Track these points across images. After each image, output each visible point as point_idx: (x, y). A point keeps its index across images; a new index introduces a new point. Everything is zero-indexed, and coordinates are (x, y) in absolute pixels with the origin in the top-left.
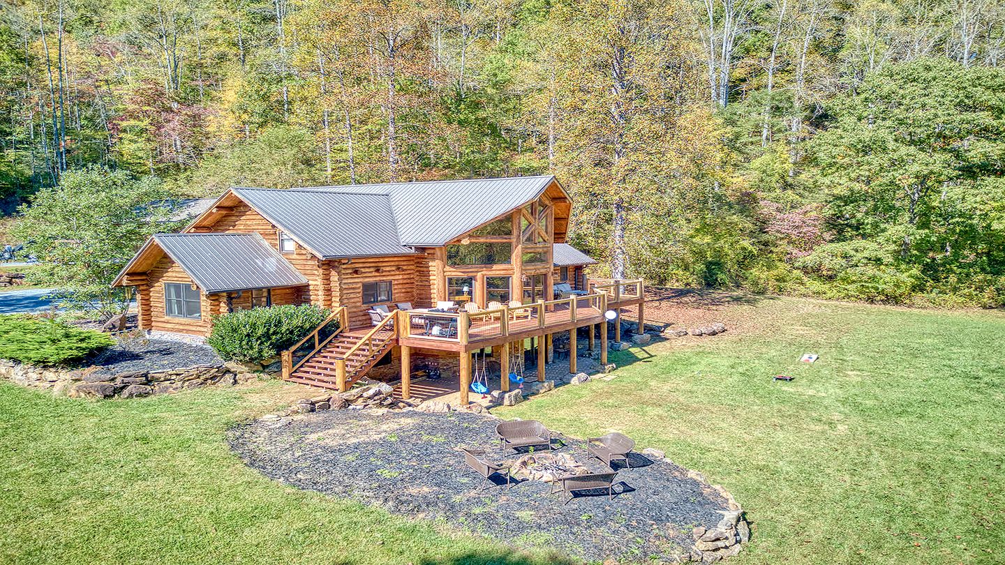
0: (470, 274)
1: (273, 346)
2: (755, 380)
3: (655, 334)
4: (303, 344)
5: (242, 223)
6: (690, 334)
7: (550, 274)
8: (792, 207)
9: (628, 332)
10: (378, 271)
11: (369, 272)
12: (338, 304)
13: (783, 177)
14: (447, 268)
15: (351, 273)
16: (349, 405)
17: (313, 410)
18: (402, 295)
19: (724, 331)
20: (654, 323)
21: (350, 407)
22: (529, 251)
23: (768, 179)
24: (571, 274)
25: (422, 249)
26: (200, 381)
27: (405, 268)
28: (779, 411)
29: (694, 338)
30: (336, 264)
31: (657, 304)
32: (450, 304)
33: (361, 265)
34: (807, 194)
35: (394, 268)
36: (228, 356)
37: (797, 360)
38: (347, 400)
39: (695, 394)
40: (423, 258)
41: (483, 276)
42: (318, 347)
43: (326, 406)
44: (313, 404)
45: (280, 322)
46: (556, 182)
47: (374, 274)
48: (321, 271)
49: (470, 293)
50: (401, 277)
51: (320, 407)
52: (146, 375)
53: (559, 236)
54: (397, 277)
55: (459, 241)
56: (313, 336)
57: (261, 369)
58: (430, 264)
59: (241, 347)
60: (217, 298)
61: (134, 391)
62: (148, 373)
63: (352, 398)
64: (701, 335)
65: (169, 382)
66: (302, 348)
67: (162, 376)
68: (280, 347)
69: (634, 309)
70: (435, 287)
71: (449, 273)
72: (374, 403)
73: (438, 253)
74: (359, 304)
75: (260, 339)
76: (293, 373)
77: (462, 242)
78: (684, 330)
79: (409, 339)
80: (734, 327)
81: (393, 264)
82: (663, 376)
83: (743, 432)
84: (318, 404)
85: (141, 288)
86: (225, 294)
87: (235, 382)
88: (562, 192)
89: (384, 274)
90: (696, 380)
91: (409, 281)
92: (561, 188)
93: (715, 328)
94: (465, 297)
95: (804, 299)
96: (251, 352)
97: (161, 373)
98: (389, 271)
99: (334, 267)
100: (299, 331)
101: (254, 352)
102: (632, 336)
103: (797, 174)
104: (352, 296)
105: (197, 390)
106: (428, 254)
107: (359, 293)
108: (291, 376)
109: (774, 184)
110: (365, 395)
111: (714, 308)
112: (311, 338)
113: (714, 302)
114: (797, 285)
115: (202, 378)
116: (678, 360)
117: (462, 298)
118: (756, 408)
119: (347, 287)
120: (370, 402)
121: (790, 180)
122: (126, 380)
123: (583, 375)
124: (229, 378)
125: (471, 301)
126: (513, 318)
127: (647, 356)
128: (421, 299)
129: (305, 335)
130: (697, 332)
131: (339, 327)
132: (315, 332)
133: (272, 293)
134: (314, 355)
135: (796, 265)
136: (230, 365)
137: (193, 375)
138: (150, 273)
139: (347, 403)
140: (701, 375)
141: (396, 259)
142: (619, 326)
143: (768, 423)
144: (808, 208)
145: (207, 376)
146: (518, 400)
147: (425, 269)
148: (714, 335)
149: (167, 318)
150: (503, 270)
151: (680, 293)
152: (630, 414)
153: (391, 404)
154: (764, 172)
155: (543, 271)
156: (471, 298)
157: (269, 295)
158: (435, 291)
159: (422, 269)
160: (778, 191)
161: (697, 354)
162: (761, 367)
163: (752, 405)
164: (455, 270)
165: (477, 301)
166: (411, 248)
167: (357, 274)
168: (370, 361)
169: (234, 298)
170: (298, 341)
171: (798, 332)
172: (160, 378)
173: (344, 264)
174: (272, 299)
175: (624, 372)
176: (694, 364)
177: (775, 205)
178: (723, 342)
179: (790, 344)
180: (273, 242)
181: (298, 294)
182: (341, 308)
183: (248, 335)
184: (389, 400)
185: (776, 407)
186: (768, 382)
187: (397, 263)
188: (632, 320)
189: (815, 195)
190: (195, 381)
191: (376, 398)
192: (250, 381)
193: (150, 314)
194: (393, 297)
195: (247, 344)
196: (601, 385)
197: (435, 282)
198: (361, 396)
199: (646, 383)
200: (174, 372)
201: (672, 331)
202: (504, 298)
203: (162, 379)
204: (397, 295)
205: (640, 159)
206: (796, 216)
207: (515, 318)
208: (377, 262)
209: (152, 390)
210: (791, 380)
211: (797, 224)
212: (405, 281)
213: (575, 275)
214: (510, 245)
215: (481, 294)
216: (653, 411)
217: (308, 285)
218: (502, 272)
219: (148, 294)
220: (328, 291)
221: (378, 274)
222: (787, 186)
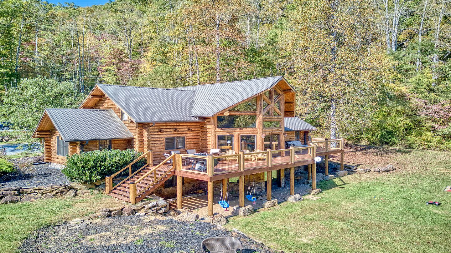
0: (231, 133)
1: (99, 174)
2: (413, 203)
3: (350, 170)
4: (121, 173)
5: (106, 104)
6: (372, 171)
7: (282, 134)
8: (434, 102)
9: (334, 169)
10: (175, 131)
11: (170, 132)
12: (146, 150)
13: (428, 86)
14: (217, 130)
15: (157, 132)
16: (136, 213)
17: (109, 216)
18: (191, 145)
19: (393, 170)
20: (351, 164)
21: (136, 214)
22: (267, 120)
23: (419, 87)
24: (302, 136)
25: (204, 119)
26: (52, 194)
27: (193, 129)
28: (432, 229)
29: (375, 174)
30: (146, 126)
31: (354, 153)
32: (217, 151)
33: (165, 127)
34: (443, 95)
35: (186, 130)
36: (73, 179)
37: (442, 191)
38: (134, 210)
39: (370, 213)
40: (204, 124)
41: (239, 134)
42: (131, 175)
43: (120, 213)
44: (110, 212)
45: (105, 159)
46: (284, 80)
47: (173, 132)
48: (137, 130)
49: (231, 145)
50: (191, 135)
51: (115, 214)
52: (19, 190)
53: (289, 113)
54: (188, 135)
55: (223, 113)
56: (128, 168)
57: (94, 187)
58: (208, 127)
59: (78, 173)
60: (75, 145)
61: (8, 200)
62: (21, 188)
63: (137, 208)
64: (379, 172)
65: (33, 194)
66: (120, 175)
67: (29, 190)
68: (104, 175)
69: (338, 155)
70: (210, 140)
71: (218, 133)
72: (152, 212)
73: (212, 121)
74: (162, 150)
75: (90, 170)
76: (112, 190)
77: (224, 114)
78: (369, 169)
79: (182, 172)
80: (400, 167)
81: (186, 127)
82: (351, 198)
83: (403, 247)
84: (114, 212)
85: (46, 139)
86: (79, 142)
87: (76, 195)
88: (288, 86)
89: (179, 133)
90: (373, 202)
91: (196, 137)
92: (288, 84)
93: (388, 168)
94: (228, 147)
95: (443, 152)
96: (84, 177)
97: (29, 188)
98: (183, 131)
99: (145, 128)
100: (117, 165)
101: (86, 177)
102: (336, 171)
103: (437, 84)
104: (158, 145)
105: (50, 199)
106: (207, 121)
107: (163, 143)
108: (111, 192)
109: (423, 90)
110: (147, 206)
111: (387, 155)
112: (126, 169)
113: (386, 152)
114: (439, 144)
115: (54, 192)
116: (362, 188)
117: (226, 147)
118: (414, 226)
119: (152, 139)
120: (150, 211)
121: (432, 87)
122: (5, 192)
123: (298, 196)
124: (72, 192)
125: (232, 149)
126: (256, 160)
127: (343, 184)
128: (204, 148)
129: (122, 168)
130: (377, 170)
131: (146, 163)
132: (130, 166)
133: (113, 143)
134: (128, 179)
135: (438, 133)
136: (75, 185)
137: (48, 190)
138: (51, 131)
139: (135, 211)
140: (376, 198)
141: (188, 124)
142: (327, 165)
143: (423, 241)
144: (444, 102)
145: (58, 191)
146: (250, 212)
147: (205, 130)
148: (388, 172)
149: (57, 156)
150: (251, 131)
151: (368, 148)
152: (322, 226)
153: (164, 213)
154: (417, 83)
155: (278, 132)
156: (232, 148)
157: (110, 144)
158: (210, 143)
159: (204, 130)
160: (426, 94)
161: (375, 184)
162: (417, 195)
163: (411, 223)
164: (222, 130)
165: (235, 149)
166: (196, 118)
167: (161, 132)
168: (155, 185)
169: (84, 145)
170: (117, 171)
171: (441, 171)
172: (28, 191)
173: (151, 126)
174: (112, 146)
175: (327, 194)
176: (372, 190)
177: (424, 101)
178: (393, 177)
179: (437, 179)
180: (119, 114)
181: (128, 143)
182: (148, 152)
183: (83, 167)
184: (163, 211)
185: (429, 226)
186: (422, 205)
187: (189, 127)
188: (338, 162)
189: (448, 95)
190: (49, 194)
191: (154, 209)
192: (85, 194)
193: (51, 154)
194: (185, 146)
195: (83, 172)
196: (308, 203)
197: (210, 138)
198: (144, 207)
199: (338, 204)
200: (37, 188)
201: (361, 169)
202: (252, 148)
203: (29, 192)
204: (188, 145)
205: (342, 73)
206: (437, 107)
207: (257, 160)
208: (175, 125)
209: (21, 199)
210: (439, 204)
211: (437, 111)
212: (193, 137)
213: (304, 136)
214: (255, 116)
215: (238, 145)
216: (338, 225)
217: (133, 139)
218: (251, 132)
219: (50, 143)
220: (141, 142)
221: (176, 133)
222: (430, 91)
